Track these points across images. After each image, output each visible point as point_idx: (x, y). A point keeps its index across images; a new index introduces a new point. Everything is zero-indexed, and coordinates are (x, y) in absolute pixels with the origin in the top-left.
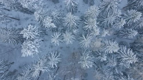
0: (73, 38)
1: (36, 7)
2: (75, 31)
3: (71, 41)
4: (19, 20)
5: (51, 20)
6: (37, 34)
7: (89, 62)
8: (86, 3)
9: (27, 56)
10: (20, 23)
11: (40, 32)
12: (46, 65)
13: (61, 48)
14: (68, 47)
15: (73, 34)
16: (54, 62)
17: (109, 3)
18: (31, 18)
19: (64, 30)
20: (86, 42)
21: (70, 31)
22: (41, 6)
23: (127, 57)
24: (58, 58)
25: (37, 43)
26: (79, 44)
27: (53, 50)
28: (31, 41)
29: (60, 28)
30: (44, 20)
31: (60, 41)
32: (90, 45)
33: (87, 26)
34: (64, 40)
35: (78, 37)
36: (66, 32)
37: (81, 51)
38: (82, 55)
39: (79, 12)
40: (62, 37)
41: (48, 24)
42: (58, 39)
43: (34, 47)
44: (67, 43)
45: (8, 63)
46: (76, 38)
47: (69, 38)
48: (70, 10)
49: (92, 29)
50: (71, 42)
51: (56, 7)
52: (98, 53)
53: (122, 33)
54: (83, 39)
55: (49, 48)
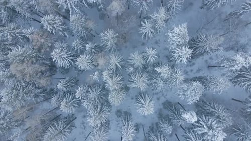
0: (131, 61)
1: (185, 86)
2: (131, 69)
3: (133, 57)
4: (209, 66)
5: (162, 75)
6: (175, 55)
7: (106, 38)
8: (126, 112)
9: (180, 26)
10: (207, 63)
11: (173, 58)
12: (155, 21)
13: (143, 44)
14: (134, 47)
15: (132, 66)
16: (147, 27)
17: (99, 113)
18: (194, 73)
19: (145, 68)
20: (114, 60)
21: (137, 68)
22: (180, 90)
23: (62, 55)
24: (143, 33)
25: (173, 44)
26: (122, 55)
27: (154, 38)
28: (179, 44)
29: (150, 69)
30: (170, 73)
31: (146, 54)
32: (110, 58)
33: (118, 79)
34: (141, 56)
35: (125, 64)
36: (141, 66)
37: (118, 48)
38: (116, 43)
39: (132, 99)
40: (144, 59)
41: (164, 70)
42: (149, 56)
43: (174, 39)
44: (136, 53)
45: (205, 7)
46: (128, 62)
47: (136, 59)
48: (144, 95)
49: (111, 77)
50: (133, 55)
51: (165, 97)
52: (96, 50)
53: (72, 83)
54: (119, 63)
55: (159, 40)
